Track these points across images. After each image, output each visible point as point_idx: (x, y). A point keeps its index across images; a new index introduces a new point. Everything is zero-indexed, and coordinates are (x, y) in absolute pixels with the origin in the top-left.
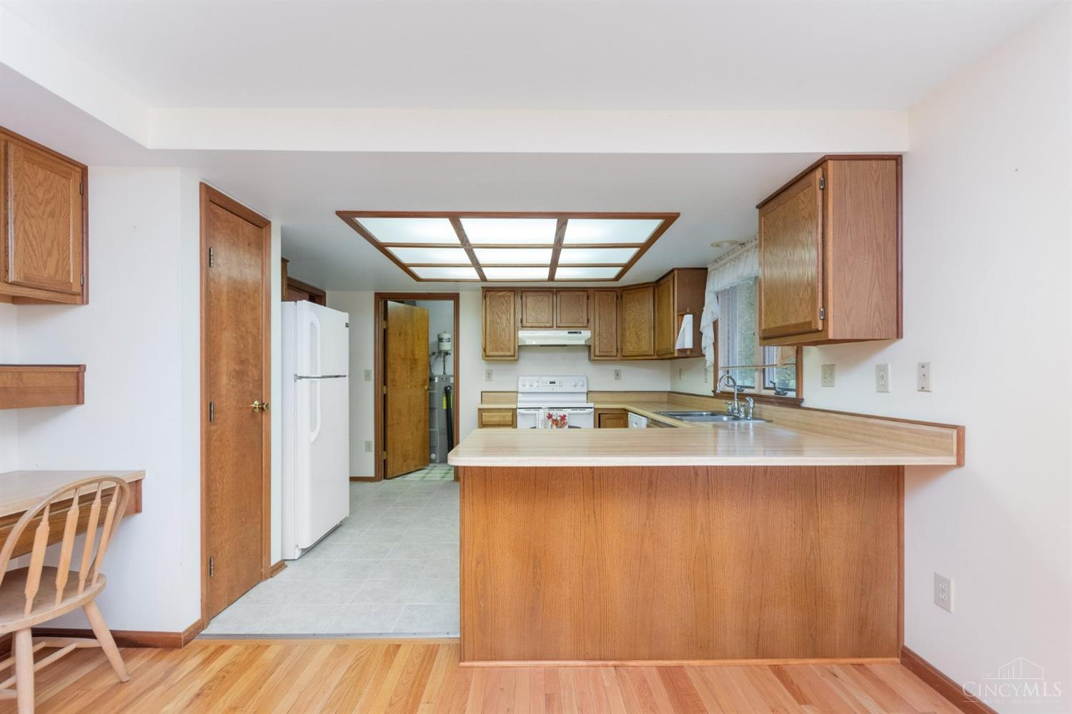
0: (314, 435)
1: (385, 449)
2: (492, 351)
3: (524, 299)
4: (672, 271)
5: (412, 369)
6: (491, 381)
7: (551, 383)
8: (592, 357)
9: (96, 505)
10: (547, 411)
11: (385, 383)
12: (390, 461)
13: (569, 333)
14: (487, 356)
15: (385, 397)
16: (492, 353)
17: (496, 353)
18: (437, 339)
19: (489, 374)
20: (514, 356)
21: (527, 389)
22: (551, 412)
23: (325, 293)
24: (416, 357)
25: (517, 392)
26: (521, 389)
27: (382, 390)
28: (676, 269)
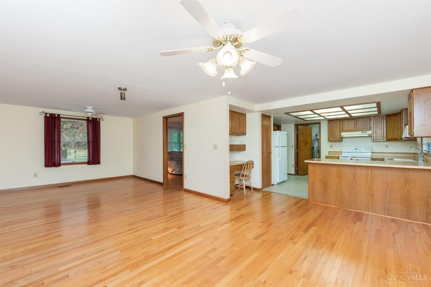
0: (279, 159)
1: (297, 167)
2: (332, 139)
3: (343, 122)
4: (402, 110)
5: (306, 145)
6: (332, 148)
7: (355, 149)
8: (373, 140)
9: (249, 165)
10: (351, 158)
11: (297, 148)
12: (299, 170)
13: (362, 132)
14: (329, 141)
15: (297, 152)
16: (331, 140)
17: (333, 140)
18: (315, 135)
19: (331, 146)
20: (340, 140)
21: (346, 151)
22: (352, 158)
23: (281, 125)
24: (307, 141)
25: (342, 152)
26: (343, 151)
27: (297, 150)
28: (403, 109)
